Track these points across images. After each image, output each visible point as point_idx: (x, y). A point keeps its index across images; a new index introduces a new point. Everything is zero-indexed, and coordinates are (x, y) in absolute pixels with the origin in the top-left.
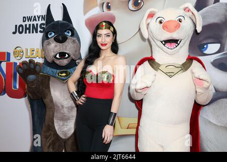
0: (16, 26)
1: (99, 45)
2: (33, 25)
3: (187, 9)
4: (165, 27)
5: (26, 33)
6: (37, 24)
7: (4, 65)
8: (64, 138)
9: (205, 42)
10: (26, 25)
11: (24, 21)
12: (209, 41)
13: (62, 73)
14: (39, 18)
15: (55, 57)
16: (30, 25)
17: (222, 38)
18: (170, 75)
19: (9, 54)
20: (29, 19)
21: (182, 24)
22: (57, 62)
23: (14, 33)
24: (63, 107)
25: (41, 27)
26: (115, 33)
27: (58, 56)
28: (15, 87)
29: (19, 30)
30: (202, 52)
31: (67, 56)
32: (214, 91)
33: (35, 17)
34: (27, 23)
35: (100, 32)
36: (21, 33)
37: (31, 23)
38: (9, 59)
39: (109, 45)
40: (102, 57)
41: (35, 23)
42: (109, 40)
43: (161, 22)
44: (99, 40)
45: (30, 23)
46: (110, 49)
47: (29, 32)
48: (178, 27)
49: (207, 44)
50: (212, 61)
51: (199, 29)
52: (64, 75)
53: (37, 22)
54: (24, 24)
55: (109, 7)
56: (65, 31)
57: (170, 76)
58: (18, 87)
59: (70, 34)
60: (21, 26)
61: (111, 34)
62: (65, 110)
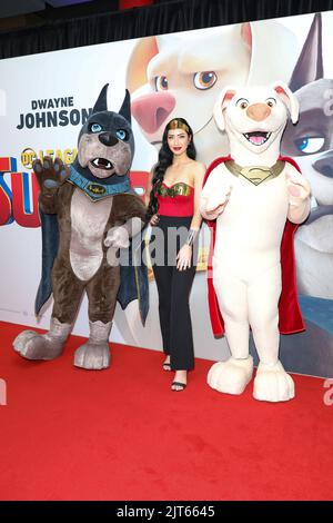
0: (22, 116)
1: (172, 149)
2: (49, 113)
3: (279, 90)
4: (250, 113)
5: (38, 126)
6: (55, 113)
7: (7, 178)
8: (82, 279)
9: (305, 136)
10: (37, 114)
11: (33, 108)
12: (310, 134)
13: (94, 187)
14: (57, 103)
15: (92, 161)
16: (43, 114)
17: (326, 130)
18: (256, 182)
19: (14, 160)
20: (42, 104)
21: (272, 109)
22: (93, 170)
23: (20, 127)
24: (83, 235)
25: (61, 117)
26: (190, 133)
27: (96, 162)
28: (28, 210)
29: (27, 122)
30: (300, 150)
31: (109, 166)
32: (316, 205)
33: (50, 101)
34: (39, 111)
35: (171, 132)
36: (30, 127)
37: (46, 110)
38: (14, 168)
39: (184, 148)
40: (176, 163)
41: (51, 110)
42: (183, 143)
43: (243, 107)
44: (171, 143)
45: (43, 110)
46: (185, 154)
47: (44, 126)
48: (267, 113)
49: (306, 139)
50: (313, 162)
51: (295, 119)
52: (97, 190)
53: (55, 109)
54: (34, 112)
55: (165, 85)
56: (118, 131)
57: (256, 184)
58: (32, 210)
59: (123, 137)
60: (30, 115)
61: (186, 135)
62: (86, 241)
